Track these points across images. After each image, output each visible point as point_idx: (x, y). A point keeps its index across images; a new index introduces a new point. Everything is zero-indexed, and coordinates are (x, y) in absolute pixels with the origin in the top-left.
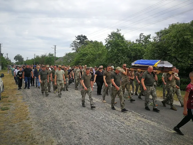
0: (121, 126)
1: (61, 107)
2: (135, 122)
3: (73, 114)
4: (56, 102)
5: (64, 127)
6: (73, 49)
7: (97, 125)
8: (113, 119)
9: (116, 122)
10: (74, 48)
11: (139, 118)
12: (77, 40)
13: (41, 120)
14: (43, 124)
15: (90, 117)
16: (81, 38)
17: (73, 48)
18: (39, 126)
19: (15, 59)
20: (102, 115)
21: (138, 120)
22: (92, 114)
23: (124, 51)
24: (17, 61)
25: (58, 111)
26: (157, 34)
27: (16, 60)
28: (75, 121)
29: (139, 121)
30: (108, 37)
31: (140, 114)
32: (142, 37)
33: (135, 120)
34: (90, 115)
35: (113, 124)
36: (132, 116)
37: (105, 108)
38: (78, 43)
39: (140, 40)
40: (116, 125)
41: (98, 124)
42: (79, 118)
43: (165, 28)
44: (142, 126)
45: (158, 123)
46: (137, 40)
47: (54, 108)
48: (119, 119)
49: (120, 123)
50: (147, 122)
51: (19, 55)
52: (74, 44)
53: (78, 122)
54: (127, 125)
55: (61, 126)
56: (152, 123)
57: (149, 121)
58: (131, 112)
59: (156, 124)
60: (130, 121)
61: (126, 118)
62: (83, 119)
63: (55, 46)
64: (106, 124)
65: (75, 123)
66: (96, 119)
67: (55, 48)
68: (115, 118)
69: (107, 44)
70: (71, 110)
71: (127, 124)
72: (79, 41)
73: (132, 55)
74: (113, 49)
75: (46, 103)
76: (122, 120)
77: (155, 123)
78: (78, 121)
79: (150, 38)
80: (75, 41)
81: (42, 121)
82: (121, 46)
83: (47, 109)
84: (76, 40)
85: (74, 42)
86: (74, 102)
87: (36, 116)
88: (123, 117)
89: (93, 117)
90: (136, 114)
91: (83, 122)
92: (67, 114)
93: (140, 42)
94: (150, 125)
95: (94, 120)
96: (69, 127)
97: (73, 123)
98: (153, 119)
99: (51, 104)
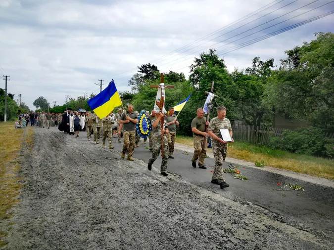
0: (226, 242)
1: (91, 190)
2: (259, 232)
3: (114, 207)
4: (84, 178)
5: (85, 241)
6: (134, 88)
7: (166, 237)
8: (206, 221)
9: (212, 229)
10: (136, 86)
11: (267, 222)
12: (141, 73)
13: (36, 220)
14: (36, 230)
15: (151, 216)
16: (148, 69)
17: (133, 86)
18: (24, 236)
19: (34, 104)
20: (180, 210)
21: (265, 225)
22: (157, 209)
23: (225, 87)
24: (39, 108)
25: (82, 199)
26: (289, 54)
27: (37, 107)
28: (115, 225)
29: (269, 227)
30: (195, 62)
31: (267, 211)
32: (257, 64)
33: (257, 224)
34: (153, 210)
35: (207, 234)
36: (249, 216)
37: (187, 195)
38: (142, 77)
39: (254, 70)
40: (214, 238)
41: (169, 235)
42: (125, 217)
43: (305, 43)
44: (280, 244)
45: (316, 234)
46: (248, 70)
47: (75, 191)
48: (219, 221)
49: (223, 233)
50: (290, 233)
51: (42, 98)
52: (136, 80)
53: (121, 228)
54: (241, 238)
55: (78, 236)
56: (302, 235)
57: (294, 229)
58: (246, 205)
59: (311, 238)
60: (247, 227)
61: (236, 219)
62: (135, 219)
63: (101, 81)
64: (188, 234)
65: (113, 229)
66: (166, 221)
67: (101, 84)
68: (211, 220)
69: (193, 75)
70: (111, 197)
71: (240, 235)
72: (144, 74)
73: (240, 95)
74: (204, 82)
75: (63, 180)
76: (228, 226)
77: (311, 236)
78: (121, 226)
79: (274, 65)
80: (138, 75)
81: (36, 224)
82: (220, 79)
83: (60, 193)
84: (139, 73)
85: (135, 76)
86: (122, 180)
87: (31, 209)
88: (228, 218)
89: (159, 215)
90: (259, 211)
91: (133, 227)
92: (100, 206)
93: (253, 74)
94: (299, 240)
95: (161, 224)
96: (96, 240)
97: (108, 228)
98: (301, 225)
99: (72, 183)
